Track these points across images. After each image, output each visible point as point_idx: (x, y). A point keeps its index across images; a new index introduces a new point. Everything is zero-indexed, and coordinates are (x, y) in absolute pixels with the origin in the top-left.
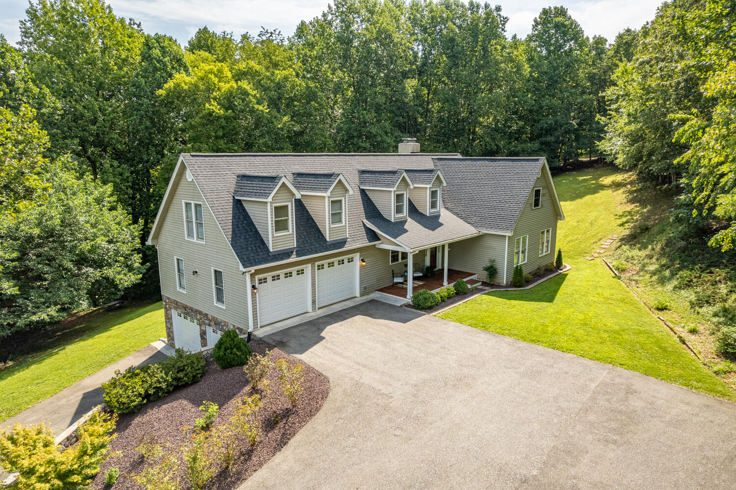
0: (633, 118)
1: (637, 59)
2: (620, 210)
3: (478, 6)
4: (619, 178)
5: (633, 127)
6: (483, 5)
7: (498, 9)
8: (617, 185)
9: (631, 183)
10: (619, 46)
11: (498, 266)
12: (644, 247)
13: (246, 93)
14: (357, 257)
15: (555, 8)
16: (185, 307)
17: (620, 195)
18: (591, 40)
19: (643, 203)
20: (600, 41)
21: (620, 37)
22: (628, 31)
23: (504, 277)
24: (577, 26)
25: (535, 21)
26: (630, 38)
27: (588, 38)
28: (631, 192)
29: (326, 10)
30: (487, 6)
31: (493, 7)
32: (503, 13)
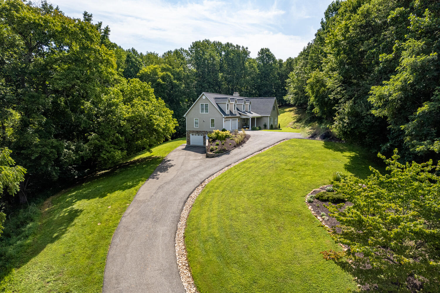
0: (295, 88)
1: (295, 72)
2: (293, 116)
3: (240, 47)
4: (291, 109)
5: (296, 90)
6: (241, 47)
7: (247, 48)
8: (291, 111)
9: (295, 110)
10: (288, 63)
11: (267, 124)
12: (300, 123)
13: (169, 76)
14: (237, 119)
15: (266, 49)
16: (197, 132)
17: (292, 113)
18: (278, 60)
19: (299, 114)
20: (281, 61)
21: (288, 60)
22: (290, 58)
23: (268, 127)
24: (273, 56)
25: (259, 52)
26: (291, 61)
27: (277, 60)
28: (295, 112)
29: (190, 47)
30: (243, 47)
31: (245, 48)
32: (249, 50)
